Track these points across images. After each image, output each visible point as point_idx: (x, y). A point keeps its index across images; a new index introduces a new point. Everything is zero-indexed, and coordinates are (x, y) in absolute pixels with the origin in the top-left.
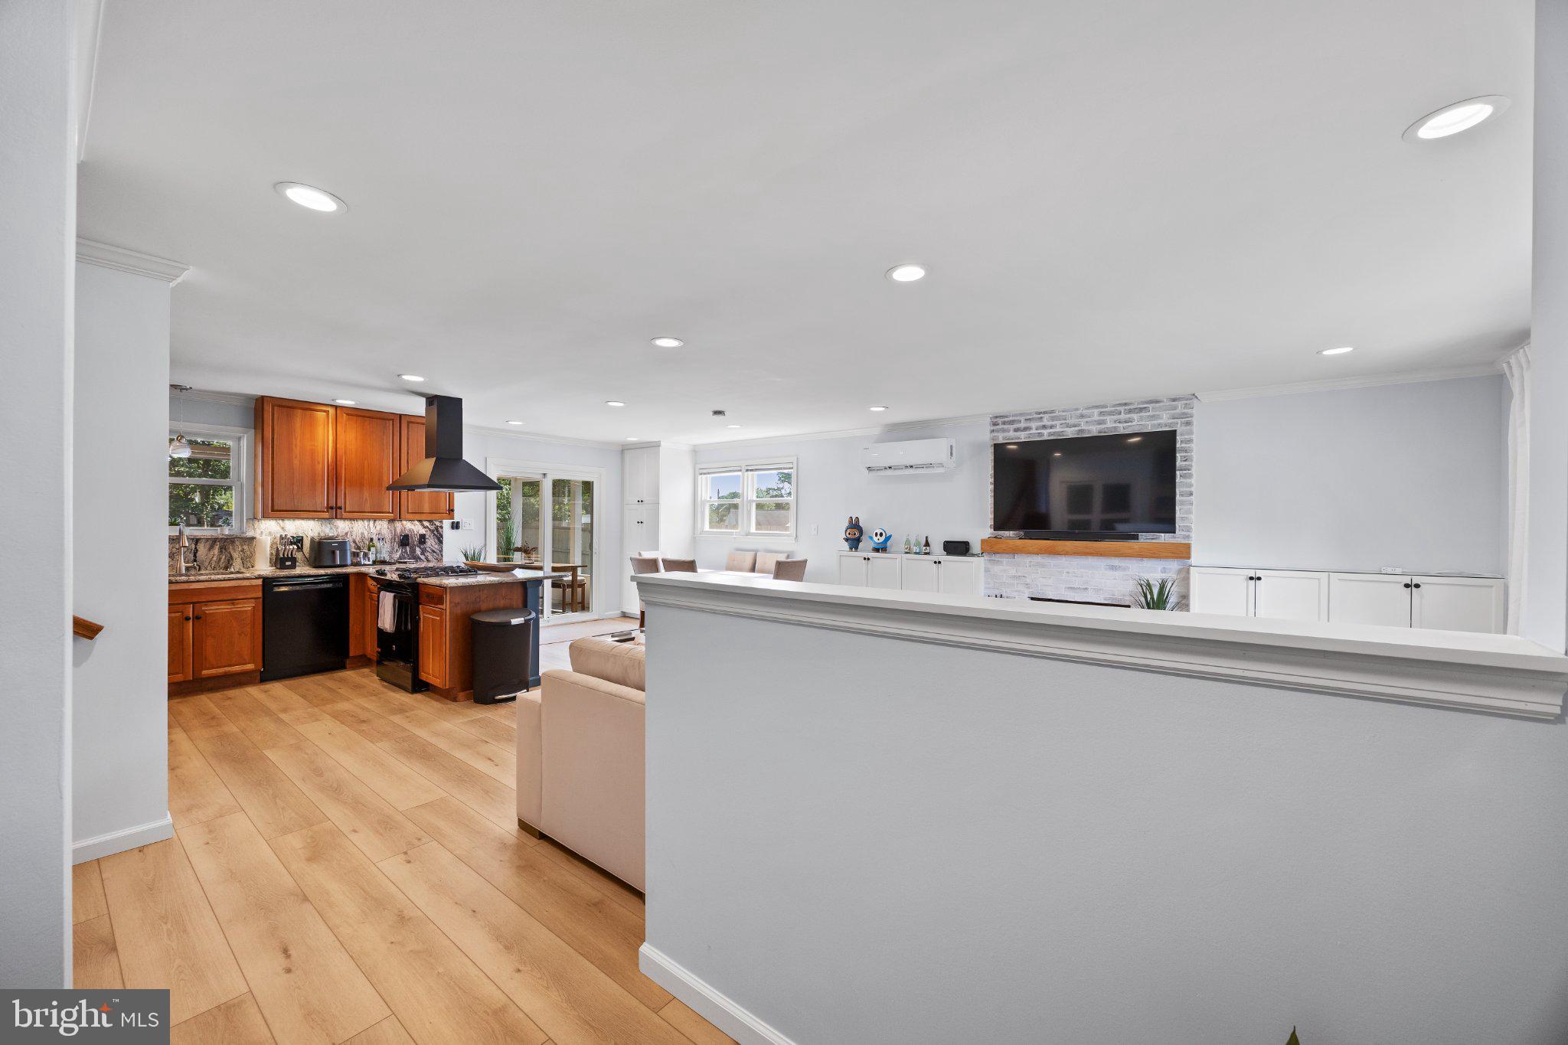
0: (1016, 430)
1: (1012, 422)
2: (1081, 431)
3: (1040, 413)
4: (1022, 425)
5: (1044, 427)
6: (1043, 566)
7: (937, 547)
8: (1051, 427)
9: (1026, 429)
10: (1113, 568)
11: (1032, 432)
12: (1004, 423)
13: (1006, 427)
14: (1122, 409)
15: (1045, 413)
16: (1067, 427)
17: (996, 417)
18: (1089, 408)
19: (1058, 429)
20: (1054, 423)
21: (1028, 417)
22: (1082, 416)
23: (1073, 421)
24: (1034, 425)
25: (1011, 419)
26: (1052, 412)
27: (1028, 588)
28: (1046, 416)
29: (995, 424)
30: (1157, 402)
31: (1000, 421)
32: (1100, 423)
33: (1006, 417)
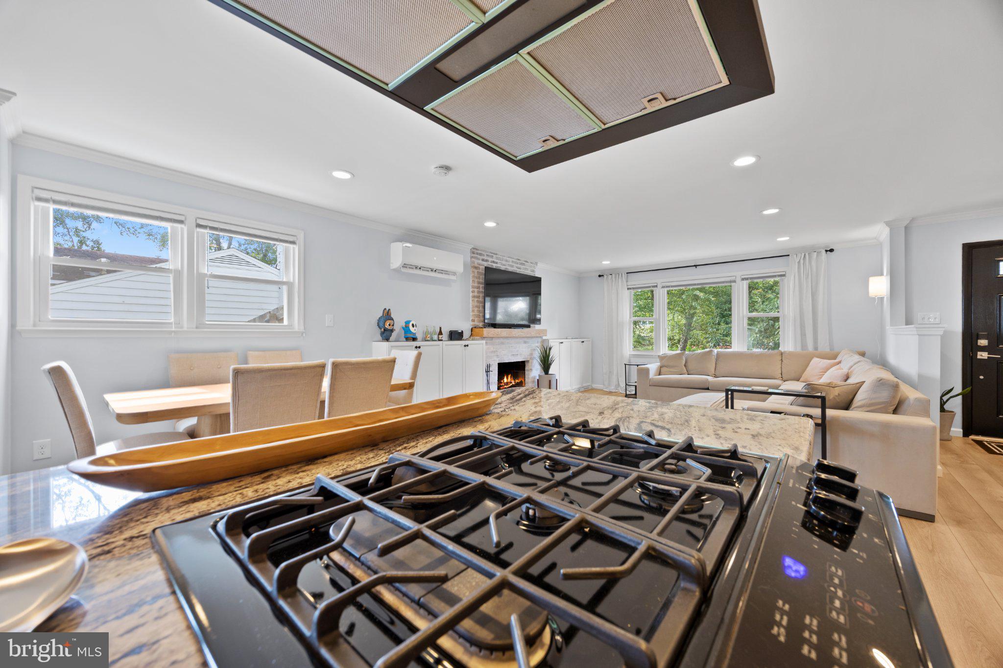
0: (483, 260)
1: (481, 254)
2: (507, 268)
3: (492, 253)
4: (485, 258)
5: (494, 262)
6: (502, 343)
7: (445, 336)
8: (497, 263)
9: (487, 261)
10: (525, 342)
11: (489, 263)
12: (477, 254)
13: (479, 256)
14: (518, 261)
15: (494, 254)
16: (501, 265)
17: (474, 249)
18: (509, 257)
19: (498, 265)
20: (497, 261)
21: (488, 254)
22: (507, 261)
23: (504, 262)
24: (490, 259)
25: (480, 252)
26: (496, 254)
27: (498, 357)
28: (495, 256)
29: (473, 253)
30: (528, 262)
31: (476, 251)
32: (512, 266)
33: (477, 249)
